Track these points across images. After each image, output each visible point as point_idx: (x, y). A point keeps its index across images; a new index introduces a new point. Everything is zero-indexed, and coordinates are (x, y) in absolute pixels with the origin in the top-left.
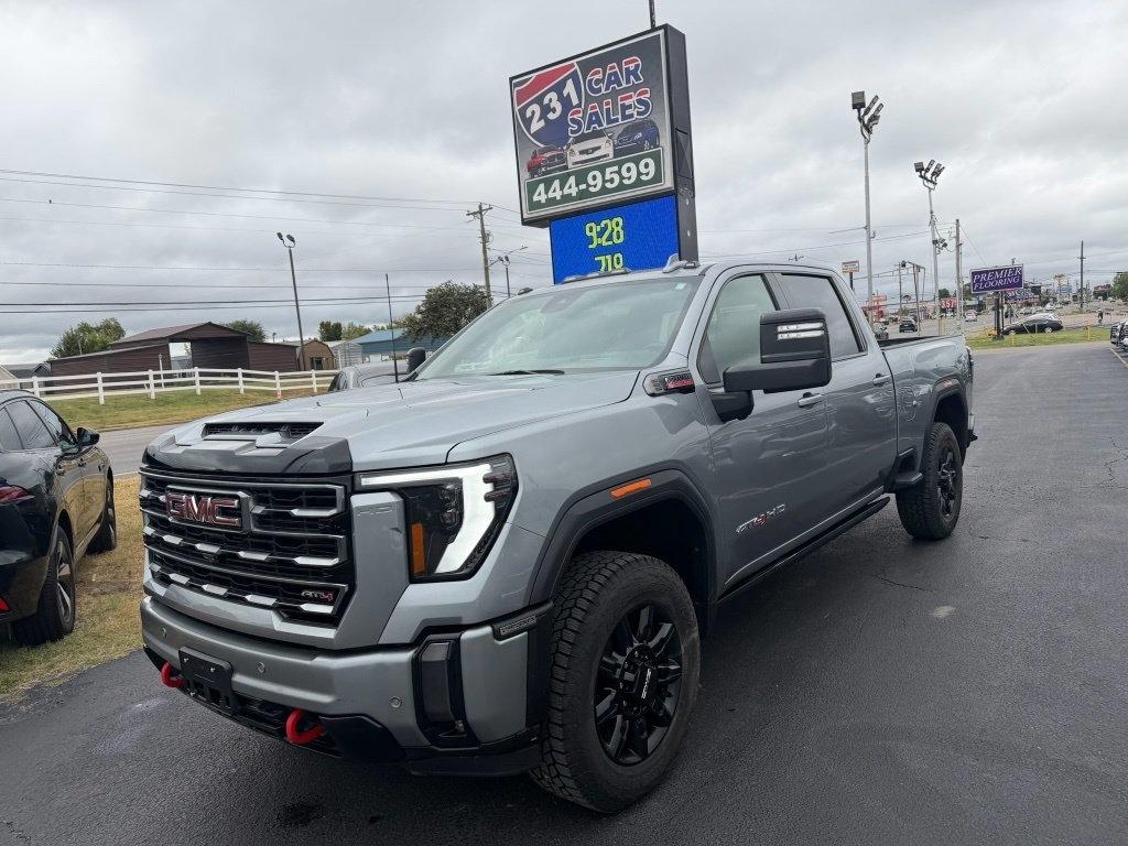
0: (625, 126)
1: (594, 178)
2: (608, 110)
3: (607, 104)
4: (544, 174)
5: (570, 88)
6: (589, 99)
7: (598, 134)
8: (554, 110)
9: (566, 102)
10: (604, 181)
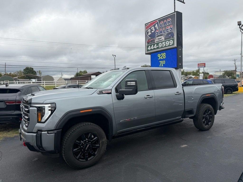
0: (167, 33)
1: (160, 44)
2: (164, 30)
3: (164, 29)
4: (150, 44)
5: (156, 26)
6: (160, 28)
7: (161, 35)
8: (153, 30)
9: (155, 28)
10: (162, 45)
